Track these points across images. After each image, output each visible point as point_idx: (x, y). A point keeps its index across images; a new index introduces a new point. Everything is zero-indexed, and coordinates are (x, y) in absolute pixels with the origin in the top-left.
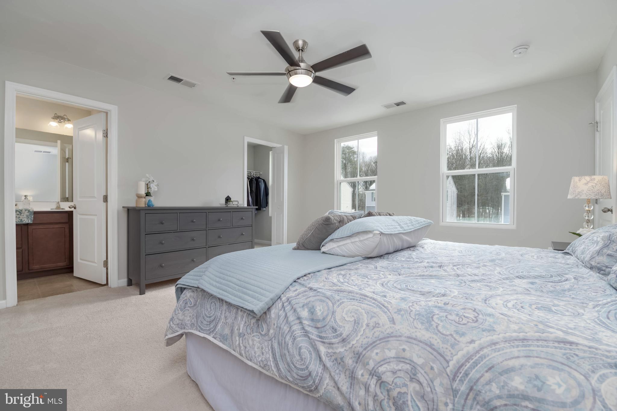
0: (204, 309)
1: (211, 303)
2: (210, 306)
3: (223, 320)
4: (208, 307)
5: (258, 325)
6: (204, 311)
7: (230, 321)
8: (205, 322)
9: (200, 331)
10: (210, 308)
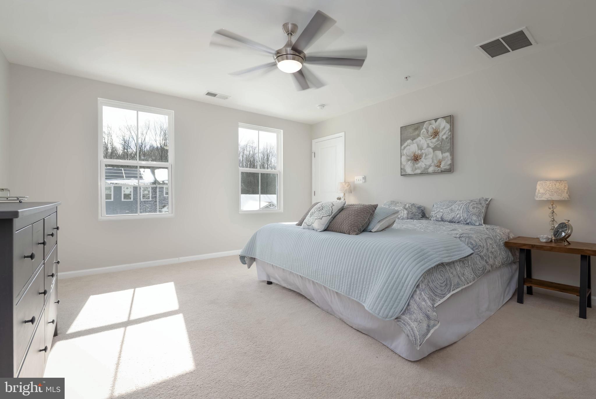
0: (438, 280)
1: (440, 272)
2: (441, 275)
3: (451, 276)
4: (439, 276)
5: (464, 264)
6: (439, 281)
7: (455, 273)
8: (443, 288)
9: (444, 297)
10: (441, 276)
